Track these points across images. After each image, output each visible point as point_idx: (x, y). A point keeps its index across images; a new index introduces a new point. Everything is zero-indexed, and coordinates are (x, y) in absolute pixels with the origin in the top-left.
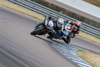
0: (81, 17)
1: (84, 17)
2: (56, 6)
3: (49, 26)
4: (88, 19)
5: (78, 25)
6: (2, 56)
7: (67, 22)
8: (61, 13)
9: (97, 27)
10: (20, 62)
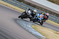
0: (34, 5)
1: (35, 5)
3: (28, 13)
5: (47, 15)
7: (42, 13)
8: (22, 3)
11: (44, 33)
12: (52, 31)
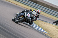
11: (46, 28)
12: (54, 26)
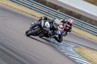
0: (78, 14)
1: (80, 15)
2: (53, 4)
4: (85, 17)
6: (1, 52)
8: (58, 11)
9: (93, 25)
10: (19, 58)
